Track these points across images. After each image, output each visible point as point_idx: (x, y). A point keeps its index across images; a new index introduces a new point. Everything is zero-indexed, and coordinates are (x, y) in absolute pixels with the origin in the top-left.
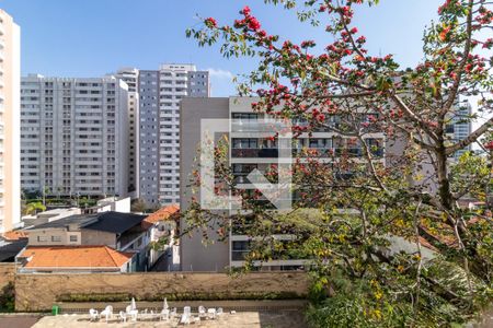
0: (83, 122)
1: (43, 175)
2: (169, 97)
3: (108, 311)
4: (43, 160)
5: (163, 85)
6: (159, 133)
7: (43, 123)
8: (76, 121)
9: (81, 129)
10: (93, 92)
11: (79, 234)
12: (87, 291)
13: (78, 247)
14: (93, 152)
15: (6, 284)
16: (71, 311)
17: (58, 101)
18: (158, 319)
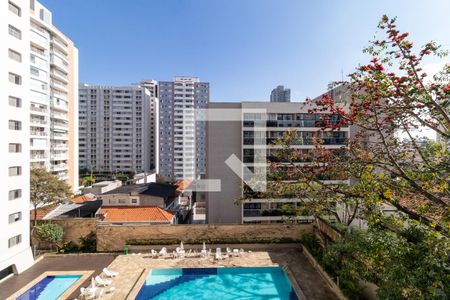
0: (118, 118)
1: (89, 157)
2: (181, 101)
3: (163, 251)
4: (89, 146)
5: (176, 92)
6: (173, 127)
7: (89, 120)
8: (113, 118)
9: (117, 124)
10: (126, 97)
11: (138, 198)
12: (147, 237)
13: (138, 207)
14: (126, 140)
15: (89, 233)
16: (136, 252)
17: (100, 104)
18: (199, 257)
